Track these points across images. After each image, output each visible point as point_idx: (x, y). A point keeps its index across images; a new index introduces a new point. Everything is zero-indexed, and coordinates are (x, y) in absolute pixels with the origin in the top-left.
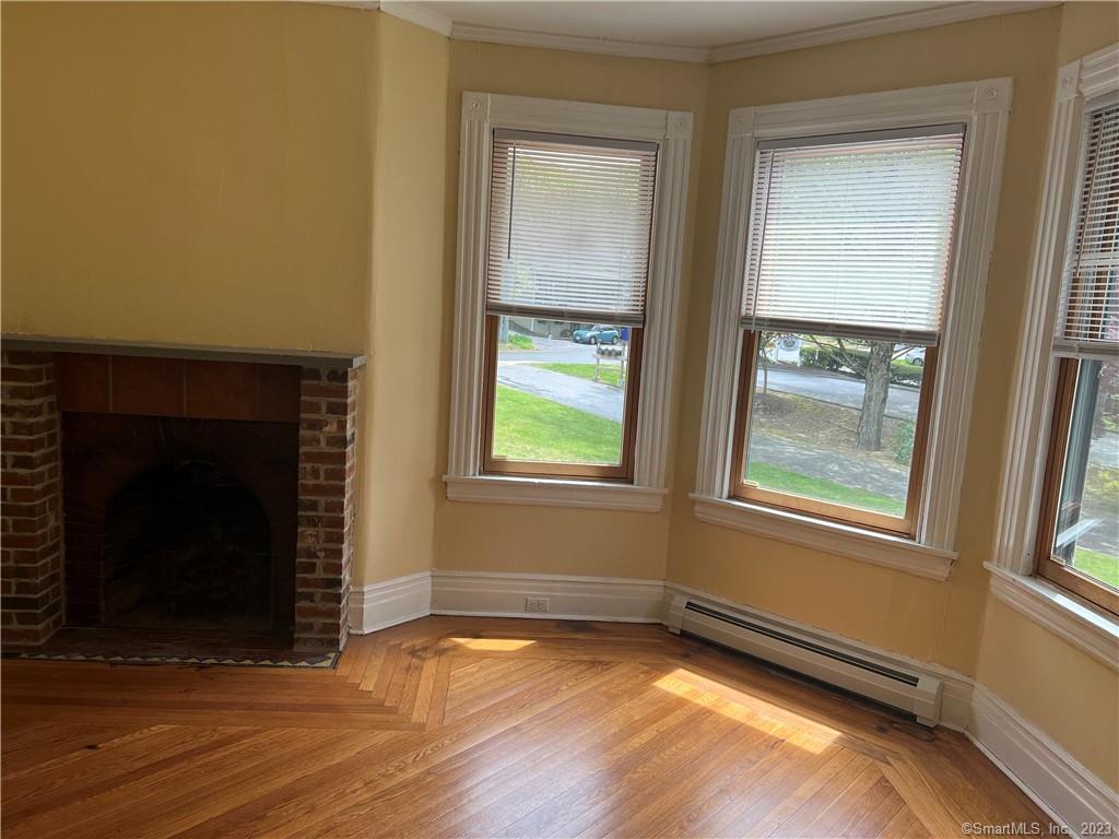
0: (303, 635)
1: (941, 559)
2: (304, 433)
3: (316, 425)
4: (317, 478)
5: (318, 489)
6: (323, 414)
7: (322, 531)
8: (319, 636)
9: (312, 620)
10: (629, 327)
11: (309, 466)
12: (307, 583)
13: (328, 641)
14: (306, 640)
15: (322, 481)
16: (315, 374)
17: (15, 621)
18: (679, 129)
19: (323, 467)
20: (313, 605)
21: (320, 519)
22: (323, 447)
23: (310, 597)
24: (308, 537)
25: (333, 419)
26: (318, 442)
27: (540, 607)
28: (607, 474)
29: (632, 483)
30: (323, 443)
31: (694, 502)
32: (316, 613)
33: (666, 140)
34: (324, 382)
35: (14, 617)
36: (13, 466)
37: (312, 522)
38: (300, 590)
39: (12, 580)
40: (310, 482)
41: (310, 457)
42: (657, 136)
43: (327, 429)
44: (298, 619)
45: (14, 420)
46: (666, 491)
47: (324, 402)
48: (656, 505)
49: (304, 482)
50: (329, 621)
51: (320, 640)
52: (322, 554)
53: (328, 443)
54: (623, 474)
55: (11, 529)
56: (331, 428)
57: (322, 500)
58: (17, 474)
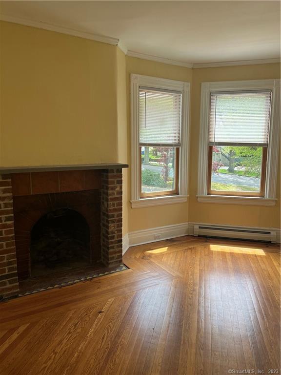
0: (111, 261)
1: (273, 201)
2: (110, 192)
3: (113, 189)
4: (114, 206)
5: (115, 210)
6: (116, 185)
7: (116, 224)
8: (117, 260)
9: (114, 255)
10: (175, 147)
11: (111, 203)
12: (112, 243)
13: (119, 261)
14: (112, 263)
15: (116, 207)
16: (112, 171)
17: (8, 284)
18: (187, 87)
19: (115, 202)
20: (114, 250)
21: (115, 220)
22: (116, 196)
23: (113, 248)
24: (112, 227)
25: (118, 186)
26: (114, 194)
27: (158, 237)
28: (172, 193)
29: (178, 195)
30: (116, 194)
31: (197, 197)
32: (115, 253)
33: (183, 91)
34: (115, 174)
35: (8, 282)
36: (5, 221)
37: (113, 222)
38: (110, 246)
39: (6, 267)
40: (112, 208)
41: (112, 200)
42: (181, 89)
43: (117, 189)
44: (110, 256)
45: (5, 202)
46: (188, 196)
47: (115, 180)
48: (185, 200)
49: (110, 208)
50: (119, 254)
51: (116, 261)
52: (116, 232)
53: (117, 194)
54: (176, 192)
55: (5, 247)
56: (118, 189)
57: (116, 214)
58: (6, 224)
